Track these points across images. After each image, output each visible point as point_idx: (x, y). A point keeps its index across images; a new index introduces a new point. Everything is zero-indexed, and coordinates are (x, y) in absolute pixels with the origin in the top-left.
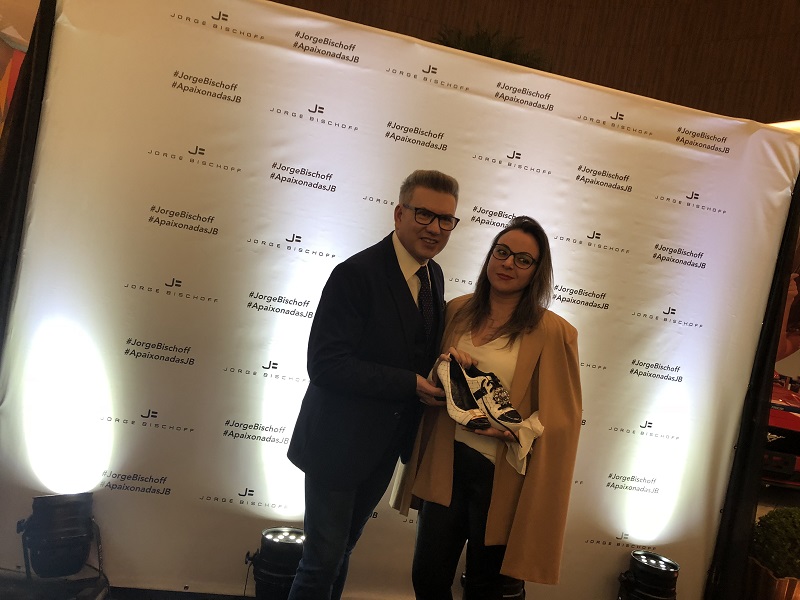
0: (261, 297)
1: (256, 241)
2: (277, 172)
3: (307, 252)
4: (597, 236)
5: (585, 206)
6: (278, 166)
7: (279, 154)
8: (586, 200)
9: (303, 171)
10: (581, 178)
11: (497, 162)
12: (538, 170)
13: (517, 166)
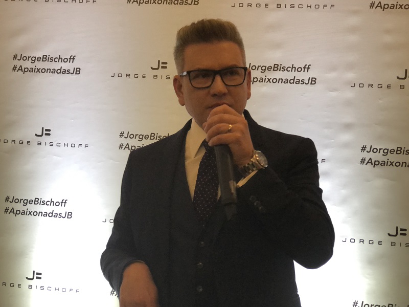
0: (17, 201)
1: (6, 141)
2: (18, 63)
3: (58, 145)
6: (19, 57)
7: (19, 44)
9: (45, 58)
10: (375, 5)
11: (263, 6)
12: (317, 6)
13: (288, 6)
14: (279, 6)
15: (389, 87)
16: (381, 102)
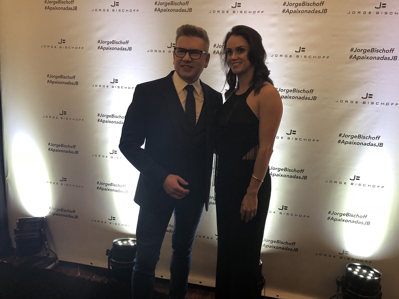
0: (103, 116)
1: (96, 86)
2: (100, 45)
3: (122, 87)
4: (303, 50)
5: (291, 30)
6: (101, 42)
7: (100, 35)
8: (291, 26)
9: (113, 42)
10: (286, 11)
11: (225, 12)
12: (254, 12)
13: (239, 12)
14: (234, 12)
15: (291, 56)
16: (286, 64)
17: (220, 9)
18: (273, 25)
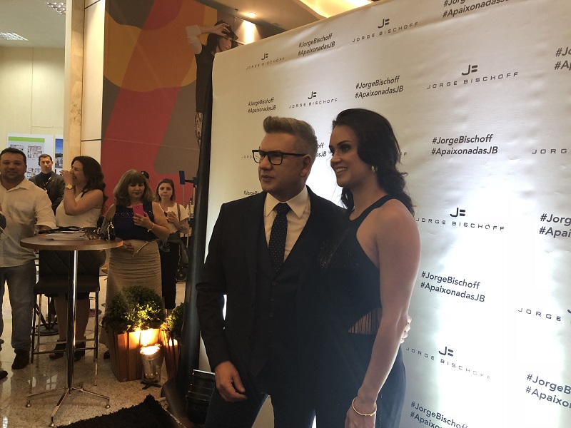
11: (452, 84)
12: (501, 77)
13: (474, 81)
14: (466, 82)
17: (444, 80)
18: (536, 95)
